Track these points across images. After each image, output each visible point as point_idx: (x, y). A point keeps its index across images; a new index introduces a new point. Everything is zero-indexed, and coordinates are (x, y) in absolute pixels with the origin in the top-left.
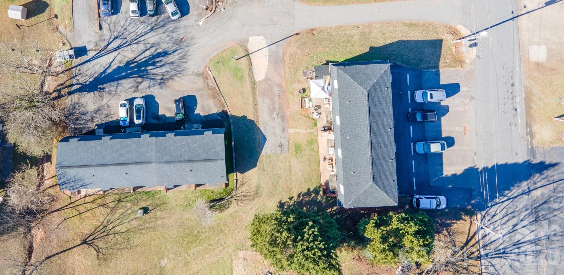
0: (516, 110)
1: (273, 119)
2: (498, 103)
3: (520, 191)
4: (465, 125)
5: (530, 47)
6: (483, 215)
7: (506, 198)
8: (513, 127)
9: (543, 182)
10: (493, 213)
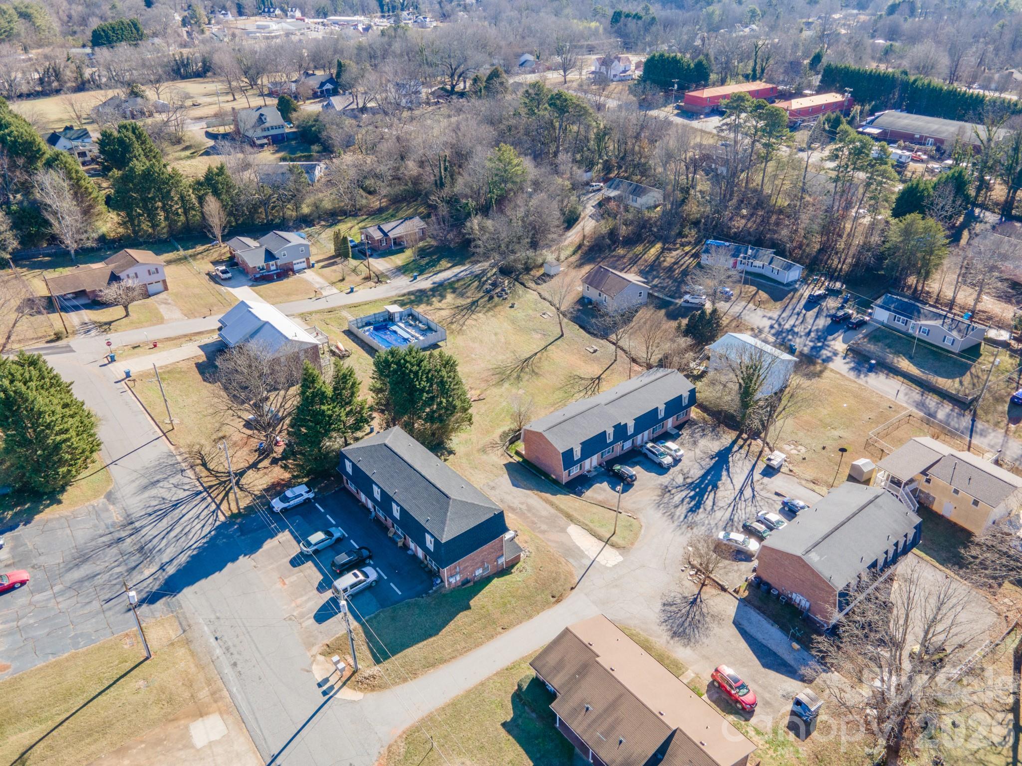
0: (216, 639)
1: (522, 503)
2: (248, 632)
3: (175, 562)
4: (285, 587)
5: (226, 732)
6: (217, 522)
7: (193, 547)
8: (213, 617)
9: (145, 584)
10: (204, 529)
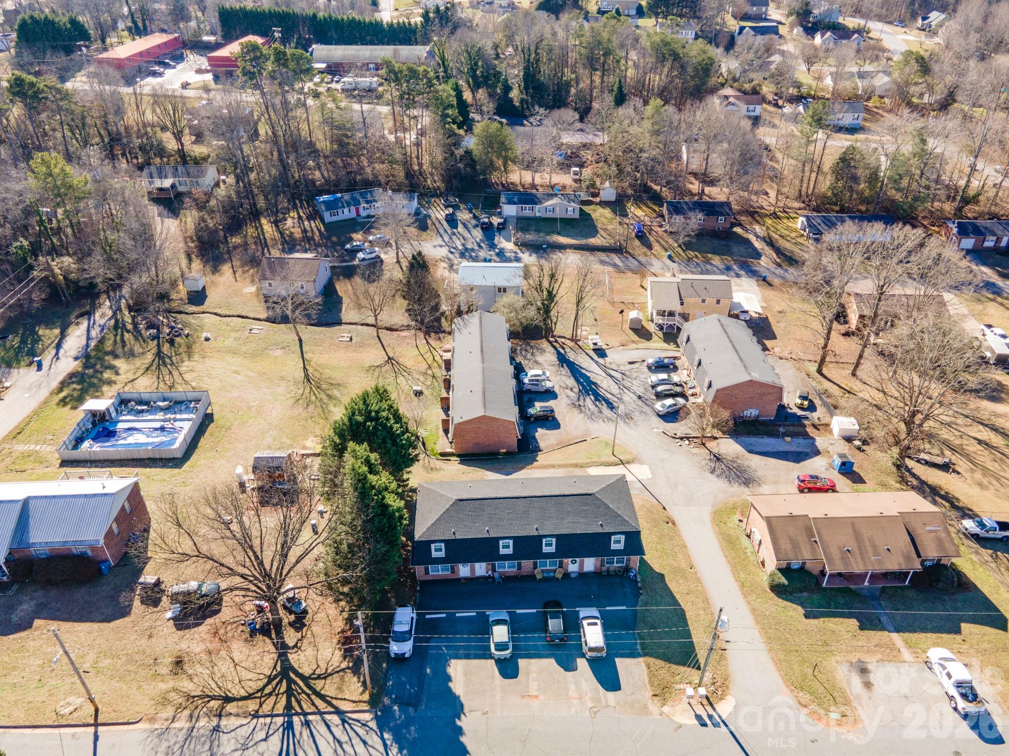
4: (542, 697)
6: (368, 724)
10: (370, 742)
